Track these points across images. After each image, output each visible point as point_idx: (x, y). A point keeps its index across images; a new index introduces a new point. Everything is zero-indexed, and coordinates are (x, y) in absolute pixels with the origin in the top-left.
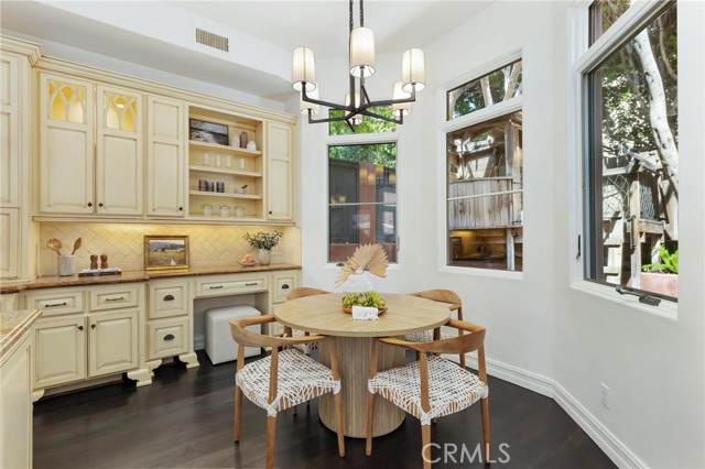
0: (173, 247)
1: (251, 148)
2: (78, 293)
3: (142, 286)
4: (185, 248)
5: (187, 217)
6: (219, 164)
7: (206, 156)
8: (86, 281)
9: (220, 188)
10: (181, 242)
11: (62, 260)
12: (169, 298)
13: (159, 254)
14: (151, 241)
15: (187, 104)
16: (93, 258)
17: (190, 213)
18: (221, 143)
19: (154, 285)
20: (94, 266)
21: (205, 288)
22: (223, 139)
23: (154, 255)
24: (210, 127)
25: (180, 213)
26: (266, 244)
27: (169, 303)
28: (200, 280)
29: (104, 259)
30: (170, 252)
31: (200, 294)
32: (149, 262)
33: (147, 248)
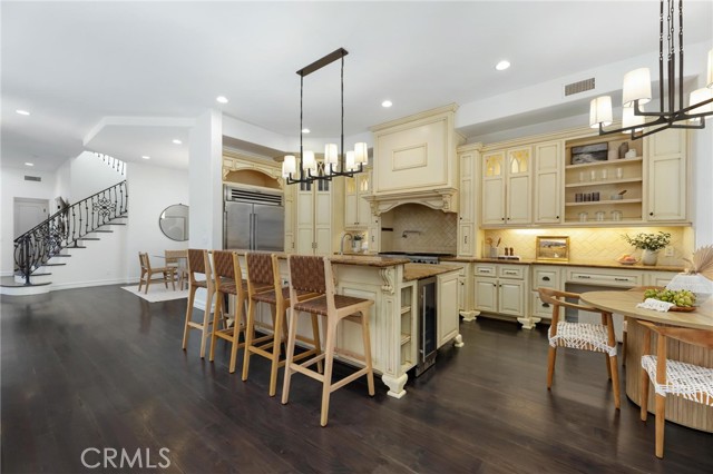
0: (557, 245)
1: (631, 156)
2: (494, 266)
3: (527, 268)
4: (567, 246)
5: (563, 222)
6: (593, 177)
7: (582, 174)
8: (501, 261)
9: (595, 197)
10: (563, 241)
11: (493, 250)
12: (546, 279)
13: (547, 249)
14: (542, 240)
15: (564, 141)
16: (506, 249)
17: (566, 219)
18: (600, 159)
19: (536, 269)
20: (507, 254)
21: (575, 276)
22: (602, 155)
23: (543, 249)
24: (590, 149)
25: (558, 220)
26: (652, 245)
27: (546, 282)
28: (570, 270)
29: (511, 250)
30: (554, 248)
31: (570, 280)
32: (540, 254)
33: (539, 244)
